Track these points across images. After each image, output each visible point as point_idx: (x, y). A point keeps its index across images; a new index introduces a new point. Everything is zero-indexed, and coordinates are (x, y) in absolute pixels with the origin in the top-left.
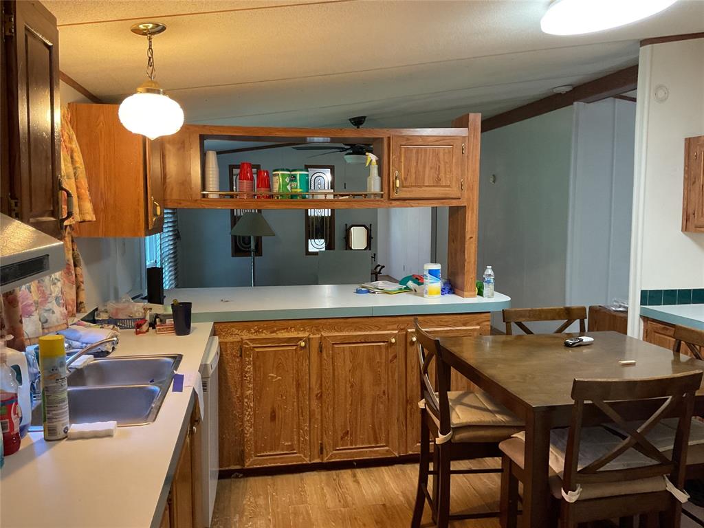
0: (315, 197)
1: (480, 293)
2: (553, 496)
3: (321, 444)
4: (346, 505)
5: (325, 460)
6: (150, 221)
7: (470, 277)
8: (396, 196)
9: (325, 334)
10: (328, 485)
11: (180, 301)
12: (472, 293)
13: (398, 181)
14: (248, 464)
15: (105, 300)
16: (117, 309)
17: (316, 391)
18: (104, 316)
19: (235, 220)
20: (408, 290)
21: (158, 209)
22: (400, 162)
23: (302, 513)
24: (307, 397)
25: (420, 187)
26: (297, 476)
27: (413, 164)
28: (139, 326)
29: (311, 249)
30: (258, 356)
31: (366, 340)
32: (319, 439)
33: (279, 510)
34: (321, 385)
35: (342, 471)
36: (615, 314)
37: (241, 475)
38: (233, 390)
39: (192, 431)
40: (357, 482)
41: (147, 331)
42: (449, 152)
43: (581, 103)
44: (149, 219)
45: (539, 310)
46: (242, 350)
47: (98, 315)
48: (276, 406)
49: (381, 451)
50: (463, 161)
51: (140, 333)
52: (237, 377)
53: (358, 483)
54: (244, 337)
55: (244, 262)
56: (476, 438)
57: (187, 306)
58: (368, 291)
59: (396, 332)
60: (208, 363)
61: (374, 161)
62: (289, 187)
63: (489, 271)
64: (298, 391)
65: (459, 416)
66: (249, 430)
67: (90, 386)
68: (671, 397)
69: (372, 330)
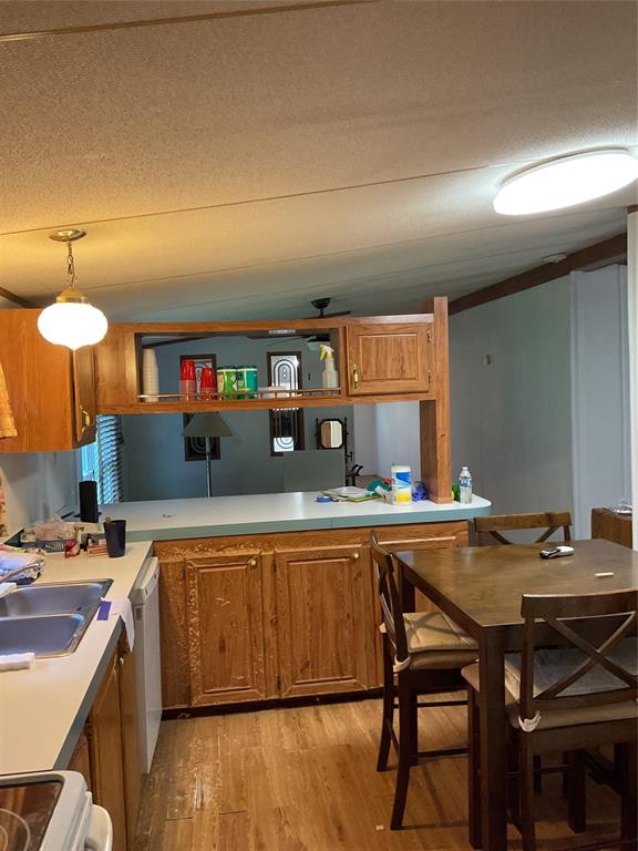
0: (265, 396)
1: (457, 498)
2: (511, 726)
3: (279, 678)
4: (305, 746)
5: (284, 696)
6: (78, 433)
7: (443, 481)
8: (355, 391)
9: (278, 551)
10: (287, 724)
11: (113, 519)
12: (447, 498)
13: (356, 376)
14: (196, 703)
15: (32, 520)
16: (45, 530)
17: (270, 616)
18: (31, 539)
19: (187, 418)
20: (377, 496)
21: (88, 418)
22: (358, 353)
23: (254, 757)
24: (260, 624)
25: (382, 380)
26: (252, 715)
27: (374, 355)
28: (68, 548)
29: (277, 449)
30: (203, 578)
31: (326, 556)
32: (276, 670)
33: (229, 753)
34: (276, 609)
35: (304, 709)
36: (619, 517)
37: (187, 715)
38: (176, 616)
39: (119, 662)
40: (319, 720)
41: (78, 554)
42: (413, 341)
43: (579, 273)
44: (78, 429)
45: (517, 517)
46: (185, 572)
47: (24, 537)
48: (225, 634)
49: (347, 685)
50: (429, 349)
51: (70, 556)
52: (180, 603)
53: (321, 721)
54: (187, 557)
55: (199, 466)
56: (437, 663)
57: (121, 525)
58: (331, 500)
59: (359, 546)
60: (143, 587)
61: (330, 353)
62: (235, 386)
63: (466, 473)
64: (249, 616)
65: (419, 640)
66: (195, 664)
67: (13, 617)
68: (633, 613)
69: (331, 544)
